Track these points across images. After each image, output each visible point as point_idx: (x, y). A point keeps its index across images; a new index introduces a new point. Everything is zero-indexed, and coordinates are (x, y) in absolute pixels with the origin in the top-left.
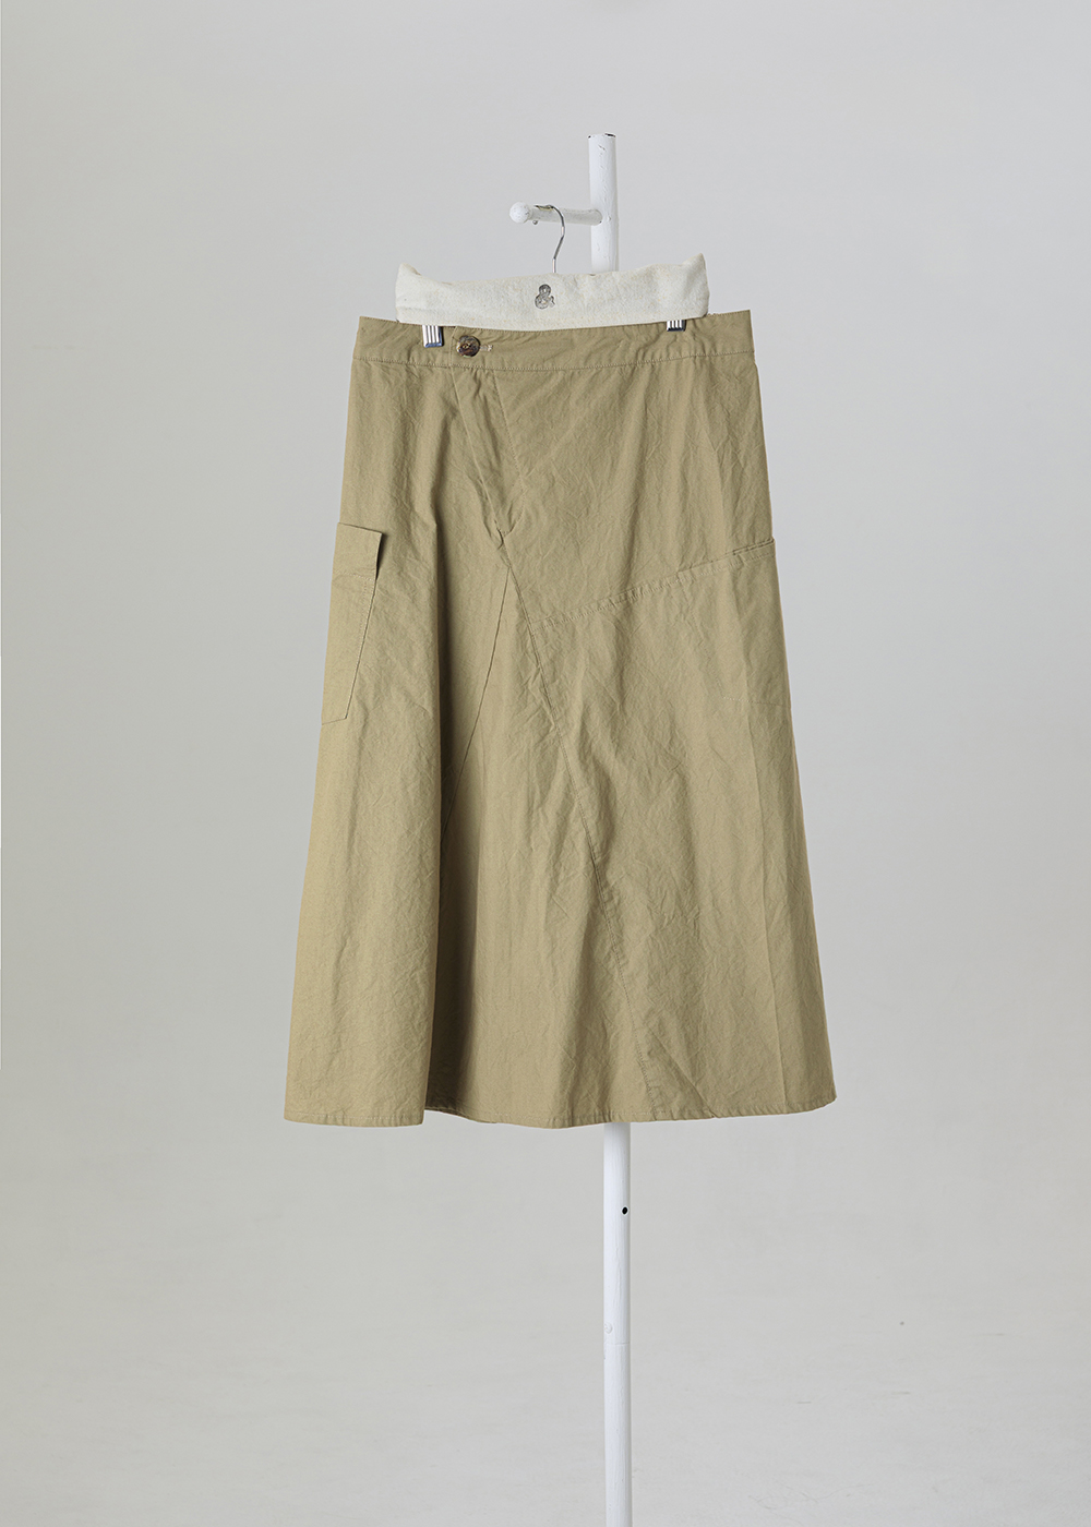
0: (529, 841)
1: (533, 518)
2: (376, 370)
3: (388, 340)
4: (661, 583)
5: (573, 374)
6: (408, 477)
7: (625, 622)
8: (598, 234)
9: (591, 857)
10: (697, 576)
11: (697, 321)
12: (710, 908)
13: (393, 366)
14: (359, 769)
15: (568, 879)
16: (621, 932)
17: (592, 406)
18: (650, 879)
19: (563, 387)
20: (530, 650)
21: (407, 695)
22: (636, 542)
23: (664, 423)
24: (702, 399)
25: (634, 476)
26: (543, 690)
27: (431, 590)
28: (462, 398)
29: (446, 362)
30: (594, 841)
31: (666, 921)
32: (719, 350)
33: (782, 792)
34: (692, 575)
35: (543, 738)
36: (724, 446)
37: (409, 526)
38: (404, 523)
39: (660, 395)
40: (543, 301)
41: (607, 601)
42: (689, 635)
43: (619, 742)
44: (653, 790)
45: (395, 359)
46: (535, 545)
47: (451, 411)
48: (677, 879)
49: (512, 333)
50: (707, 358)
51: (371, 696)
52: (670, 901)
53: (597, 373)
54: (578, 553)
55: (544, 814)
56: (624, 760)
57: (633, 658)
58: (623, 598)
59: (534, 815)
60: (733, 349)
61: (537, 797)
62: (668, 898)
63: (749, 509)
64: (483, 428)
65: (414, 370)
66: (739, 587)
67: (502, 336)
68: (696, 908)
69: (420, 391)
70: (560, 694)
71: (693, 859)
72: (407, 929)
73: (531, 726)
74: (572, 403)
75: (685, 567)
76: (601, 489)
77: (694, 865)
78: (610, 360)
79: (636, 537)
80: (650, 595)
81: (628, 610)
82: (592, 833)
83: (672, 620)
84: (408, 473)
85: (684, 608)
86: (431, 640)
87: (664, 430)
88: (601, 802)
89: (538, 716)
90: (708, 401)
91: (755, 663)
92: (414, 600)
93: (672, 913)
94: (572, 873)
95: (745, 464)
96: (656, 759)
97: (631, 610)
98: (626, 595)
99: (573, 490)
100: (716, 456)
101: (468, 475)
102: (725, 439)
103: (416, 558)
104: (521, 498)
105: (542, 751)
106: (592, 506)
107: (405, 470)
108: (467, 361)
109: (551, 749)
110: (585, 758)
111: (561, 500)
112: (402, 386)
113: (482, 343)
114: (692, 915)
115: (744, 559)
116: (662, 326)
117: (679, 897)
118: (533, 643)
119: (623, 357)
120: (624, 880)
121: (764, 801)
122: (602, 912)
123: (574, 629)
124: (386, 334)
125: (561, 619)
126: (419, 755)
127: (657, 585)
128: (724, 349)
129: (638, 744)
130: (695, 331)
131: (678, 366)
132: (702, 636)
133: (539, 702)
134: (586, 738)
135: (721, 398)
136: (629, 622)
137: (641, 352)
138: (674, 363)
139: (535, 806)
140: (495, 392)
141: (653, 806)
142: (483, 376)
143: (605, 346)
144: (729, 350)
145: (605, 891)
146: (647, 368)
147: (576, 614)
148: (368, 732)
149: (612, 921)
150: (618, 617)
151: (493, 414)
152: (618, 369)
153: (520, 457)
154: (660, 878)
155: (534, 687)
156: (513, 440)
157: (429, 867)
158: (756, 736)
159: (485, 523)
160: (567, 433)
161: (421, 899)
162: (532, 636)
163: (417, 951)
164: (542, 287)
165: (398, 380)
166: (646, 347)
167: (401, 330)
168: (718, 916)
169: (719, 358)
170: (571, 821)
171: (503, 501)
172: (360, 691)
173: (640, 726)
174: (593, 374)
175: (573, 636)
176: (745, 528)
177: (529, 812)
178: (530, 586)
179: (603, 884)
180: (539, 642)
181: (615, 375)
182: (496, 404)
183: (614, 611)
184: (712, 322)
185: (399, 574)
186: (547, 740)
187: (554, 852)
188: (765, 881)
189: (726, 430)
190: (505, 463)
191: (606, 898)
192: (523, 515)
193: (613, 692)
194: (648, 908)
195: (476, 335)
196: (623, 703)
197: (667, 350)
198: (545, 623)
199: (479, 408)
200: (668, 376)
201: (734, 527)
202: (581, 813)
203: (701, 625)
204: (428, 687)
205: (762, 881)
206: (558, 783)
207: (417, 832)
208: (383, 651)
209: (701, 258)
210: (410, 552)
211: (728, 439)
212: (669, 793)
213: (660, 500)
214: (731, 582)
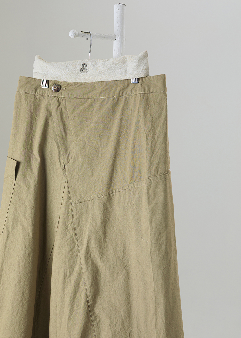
0: (64, 292)
1: (76, 158)
2: (23, 97)
3: (28, 85)
4: (123, 189)
5: (95, 100)
6: (32, 139)
7: (108, 204)
8: (116, 43)
9: (87, 301)
10: (136, 187)
11: (144, 79)
12: (136, 329)
13: (29, 95)
14: (4, 255)
15: (77, 310)
16: (99, 334)
17: (101, 113)
18: (111, 313)
19: (90, 106)
20: (70, 213)
21: (23, 227)
22: (115, 171)
23: (129, 121)
24: (142, 111)
25: (115, 143)
26: (74, 230)
27: (35, 186)
28: (53, 109)
29: (49, 94)
30: (88, 295)
31: (117, 332)
32: (151, 91)
33: (163, 283)
34: (134, 186)
35: (72, 250)
36: (149, 132)
37: (30, 159)
38: (28, 158)
39: (128, 110)
40: (84, 70)
41: (100, 194)
42: (131, 211)
43: (102, 254)
44: (115, 276)
45: (30, 92)
46: (76, 170)
47: (49, 114)
48: (123, 315)
49: (72, 83)
50: (146, 95)
51: (11, 226)
52: (119, 324)
53: (104, 100)
54: (92, 174)
55: (70, 281)
56: (103, 262)
57: (111, 219)
58: (107, 194)
59: (67, 281)
60: (156, 90)
61: (68, 274)
62: (118, 323)
63: (156, 159)
64: (60, 121)
65: (38, 98)
66: (150, 193)
67: (69, 84)
68: (131, 328)
69: (39, 105)
70: (80, 232)
71: (130, 307)
72: (15, 322)
73: (68, 244)
74: (94, 112)
75: (132, 183)
76: (103, 148)
77: (131, 309)
78: (109, 95)
79: (115, 169)
80: (118, 193)
81: (110, 198)
82: (88, 291)
83: (126, 204)
84: (32, 138)
85: (130, 200)
86: (33, 206)
87: (129, 124)
88: (93, 278)
89: (71, 240)
90: (145, 112)
91: (154, 226)
92: (28, 189)
93: (120, 329)
94: (79, 307)
95: (158, 140)
96: (117, 263)
97: (111, 199)
98: (109, 193)
99: (92, 148)
100: (145, 136)
101: (54, 139)
102: (150, 128)
103: (31, 172)
104: (73, 150)
105: (71, 255)
106: (99, 155)
107: (30, 137)
108: (56, 94)
109: (75, 254)
110: (88, 259)
111: (87, 152)
112: (32, 103)
113: (62, 87)
114: (128, 331)
115: (152, 181)
116: (129, 81)
117: (123, 322)
118: (72, 210)
119: (114, 93)
120: (101, 312)
121: (155, 286)
122: (91, 325)
123: (88, 205)
124: (28, 83)
125: (83, 201)
126: (25, 252)
127: (121, 189)
128: (153, 91)
129: (110, 255)
130: (142, 83)
131: (135, 97)
132: (136, 212)
133: (71, 234)
134: (89, 251)
135: (150, 111)
136: (110, 204)
137: (121, 92)
138: (134, 96)
139: (67, 277)
140: (65, 107)
141: (115, 282)
142: (61, 100)
143: (107, 89)
144: (155, 91)
145: (93, 317)
146: (124, 98)
147: (89, 199)
148: (9, 240)
149: (95, 329)
150: (105, 201)
151: (64, 116)
152: (112, 98)
153: (74, 133)
154: (116, 314)
155: (70, 228)
156: (72, 126)
157: (26, 297)
158: (153, 258)
159: (59, 159)
160: (92, 124)
161: (22, 310)
162: (71, 207)
163: (19, 331)
164: (83, 65)
165: (30, 101)
166: (123, 89)
167: (34, 81)
168: (139, 333)
169: (151, 94)
170: (81, 285)
171: (66, 151)
172: (7, 224)
173: (112, 248)
174: (102, 100)
175: (87, 208)
176: (154, 168)
177: (65, 280)
178: (73, 186)
179: (92, 313)
180: (74, 210)
181: (111, 101)
182: (66, 112)
183: (103, 199)
184: (149, 79)
185: (24, 178)
186: (74, 250)
187: (72, 297)
188: (156, 321)
189: (151, 125)
190: (68, 135)
191: (93, 319)
192: (73, 157)
193: (100, 233)
194: (110, 325)
195: (59, 84)
196: (105, 238)
197: (131, 91)
198: (77, 202)
199: (59, 113)
200: (131, 102)
201: (150, 167)
202: (85, 283)
203: (136, 208)
204: (31, 224)
205: (155, 321)
206: (77, 269)
207: (22, 283)
208: (16, 209)
209: (147, 52)
210: (29, 169)
211: (151, 129)
212: (121, 278)
213: (125, 153)
214: (146, 190)
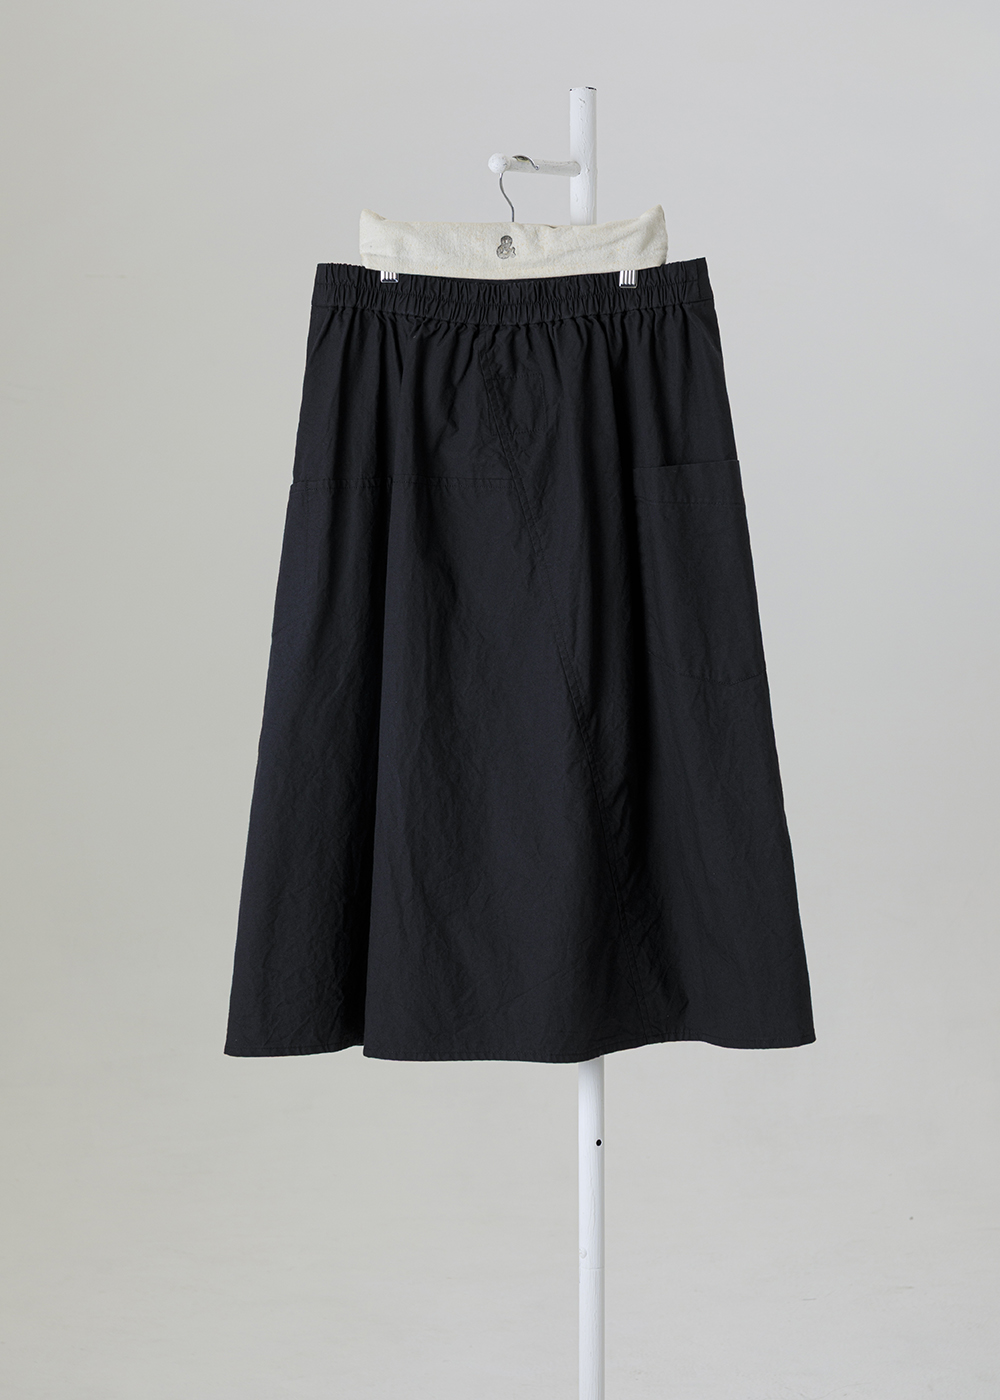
8: (578, 185)
164: (504, 238)
209: (660, 209)
